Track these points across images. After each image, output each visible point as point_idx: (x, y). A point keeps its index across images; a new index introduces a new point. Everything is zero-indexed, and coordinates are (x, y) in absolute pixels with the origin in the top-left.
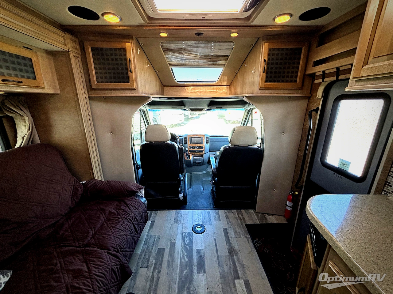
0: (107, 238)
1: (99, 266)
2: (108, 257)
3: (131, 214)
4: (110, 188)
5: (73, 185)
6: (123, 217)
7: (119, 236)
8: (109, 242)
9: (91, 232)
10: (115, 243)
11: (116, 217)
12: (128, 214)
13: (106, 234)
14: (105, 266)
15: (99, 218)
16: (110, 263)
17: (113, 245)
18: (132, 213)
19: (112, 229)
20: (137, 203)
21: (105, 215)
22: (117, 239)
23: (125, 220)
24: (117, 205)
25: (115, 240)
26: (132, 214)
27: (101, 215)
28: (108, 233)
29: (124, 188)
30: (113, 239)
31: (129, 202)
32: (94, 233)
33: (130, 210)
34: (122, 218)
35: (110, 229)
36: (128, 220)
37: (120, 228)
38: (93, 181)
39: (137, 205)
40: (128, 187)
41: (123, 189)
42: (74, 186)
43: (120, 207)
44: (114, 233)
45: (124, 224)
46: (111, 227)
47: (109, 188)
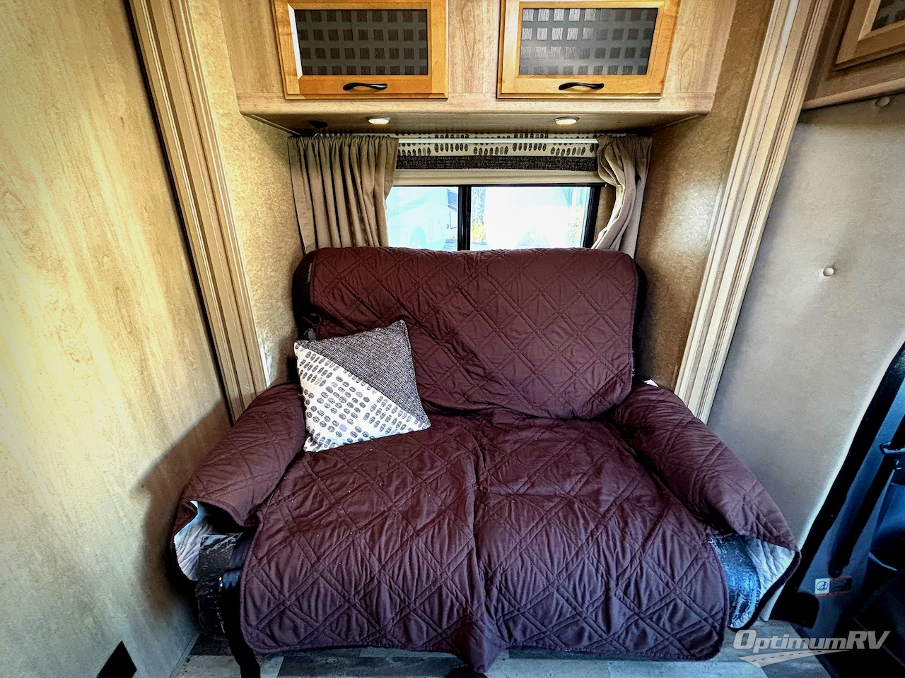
0: (508, 526)
1: (431, 550)
2: (459, 561)
3: (628, 557)
4: (671, 442)
5: (616, 372)
6: (595, 537)
7: (529, 557)
8: (498, 539)
9: (519, 487)
10: (502, 559)
11: (584, 517)
12: (619, 549)
13: (517, 519)
14: (435, 566)
15: (565, 479)
16: (449, 574)
17: (495, 558)
18: (636, 563)
19: (541, 525)
20: (696, 559)
21: (582, 487)
22: (519, 559)
23: (593, 550)
24: (638, 499)
25: (510, 555)
26: (632, 561)
27: (575, 479)
28: (523, 524)
29: (702, 475)
30: (512, 547)
31: (669, 526)
32: (521, 491)
33: (643, 545)
34: (592, 534)
35: (537, 523)
36: (599, 561)
37: (553, 549)
38: (662, 394)
39: (686, 565)
40: (717, 486)
41: (697, 476)
42: (617, 375)
43: (632, 511)
44: (529, 541)
45: (577, 554)
46: (545, 522)
47: (669, 440)
